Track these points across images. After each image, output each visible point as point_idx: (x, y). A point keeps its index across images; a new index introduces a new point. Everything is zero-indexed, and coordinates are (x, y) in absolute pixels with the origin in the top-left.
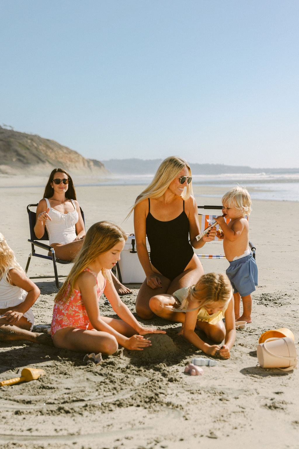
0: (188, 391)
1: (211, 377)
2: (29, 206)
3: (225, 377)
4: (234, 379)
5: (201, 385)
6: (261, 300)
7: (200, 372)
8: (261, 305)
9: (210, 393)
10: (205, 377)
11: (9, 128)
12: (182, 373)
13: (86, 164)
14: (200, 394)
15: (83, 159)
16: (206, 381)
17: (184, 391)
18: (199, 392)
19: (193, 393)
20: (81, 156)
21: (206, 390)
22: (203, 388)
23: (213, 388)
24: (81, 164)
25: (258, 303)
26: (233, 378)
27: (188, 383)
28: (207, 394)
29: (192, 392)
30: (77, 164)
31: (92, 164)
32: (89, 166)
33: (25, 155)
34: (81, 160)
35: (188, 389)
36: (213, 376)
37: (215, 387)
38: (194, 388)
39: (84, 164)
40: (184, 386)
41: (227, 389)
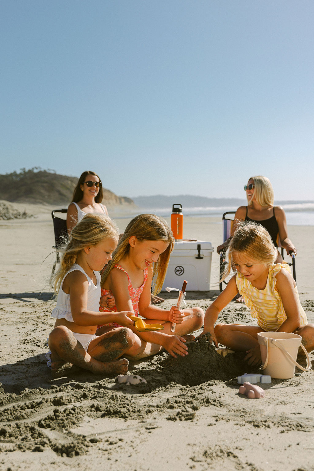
0: (250, 422)
1: (277, 401)
2: (54, 212)
3: (296, 401)
4: (310, 404)
5: (266, 413)
6: (307, 307)
7: (261, 394)
8: (310, 311)
9: (283, 426)
10: (268, 400)
11: (52, 172)
12: (236, 394)
13: (118, 201)
14: (269, 427)
15: (116, 196)
16: (271, 406)
17: (244, 423)
18: (267, 424)
19: (257, 426)
20: (114, 194)
21: (276, 421)
22: (269, 417)
23: (284, 419)
24: (114, 201)
25: (305, 309)
26: (308, 402)
27: (248, 410)
28: (278, 427)
29: (255, 424)
30: (110, 201)
31: (123, 200)
32: (121, 203)
33: (66, 194)
34: (113, 198)
35: (249, 420)
36: (280, 400)
37: (287, 416)
38: (258, 418)
39: (116, 201)
40: (243, 414)
41: (304, 418)
